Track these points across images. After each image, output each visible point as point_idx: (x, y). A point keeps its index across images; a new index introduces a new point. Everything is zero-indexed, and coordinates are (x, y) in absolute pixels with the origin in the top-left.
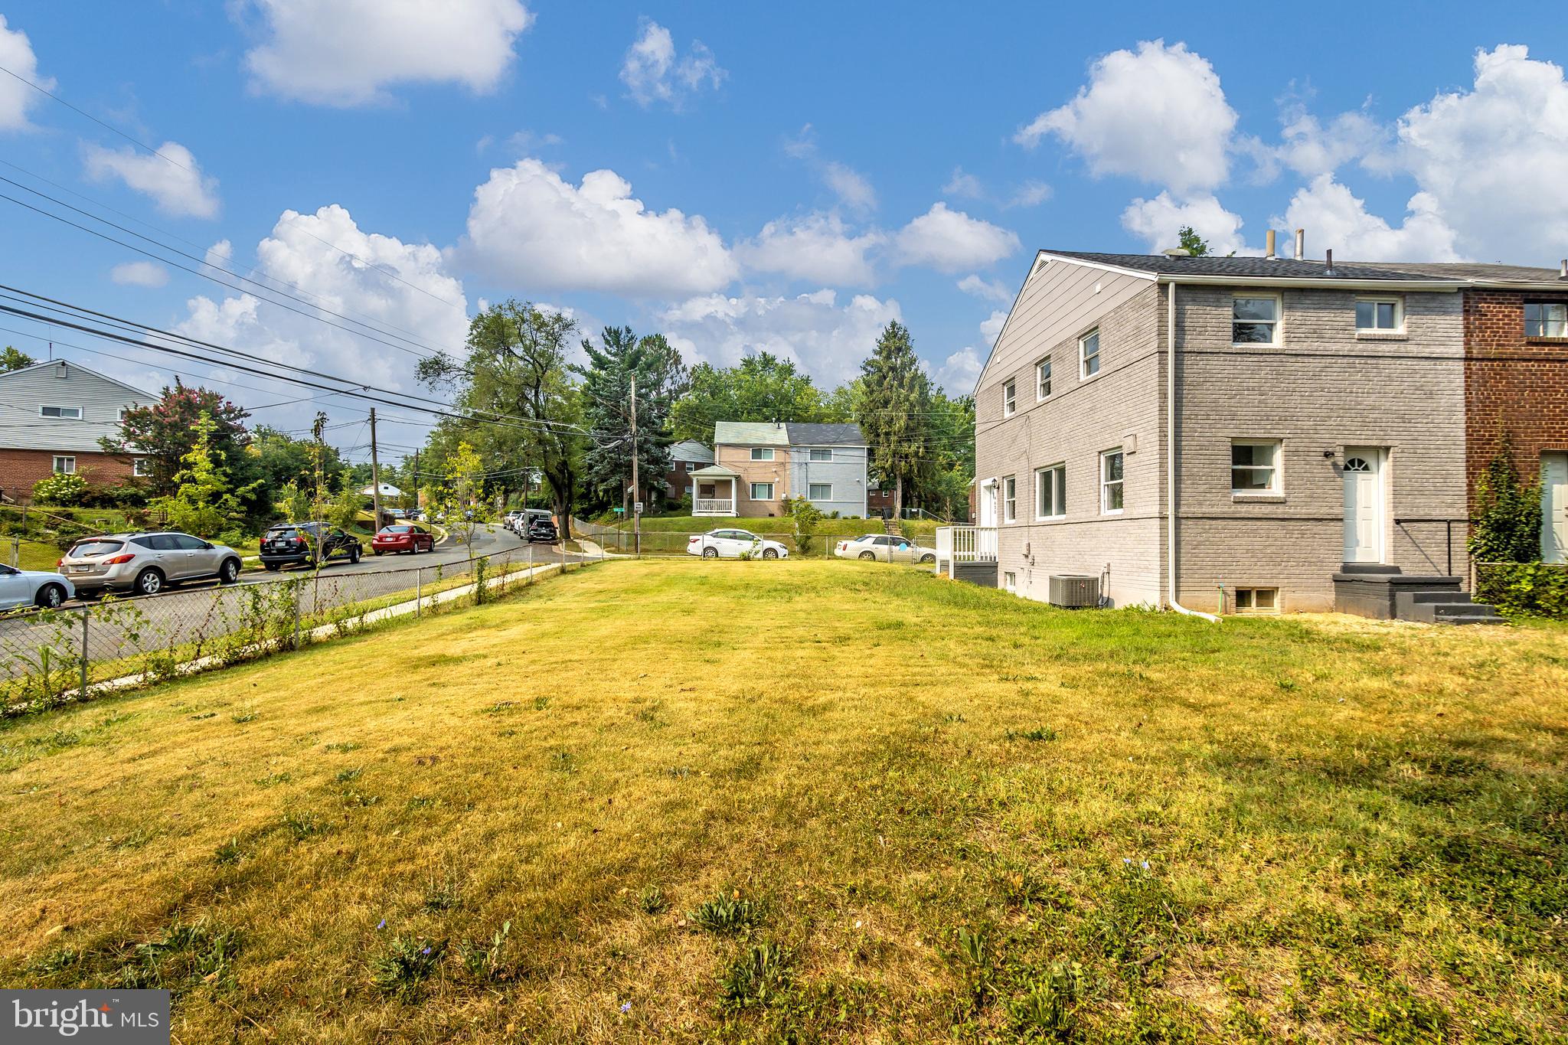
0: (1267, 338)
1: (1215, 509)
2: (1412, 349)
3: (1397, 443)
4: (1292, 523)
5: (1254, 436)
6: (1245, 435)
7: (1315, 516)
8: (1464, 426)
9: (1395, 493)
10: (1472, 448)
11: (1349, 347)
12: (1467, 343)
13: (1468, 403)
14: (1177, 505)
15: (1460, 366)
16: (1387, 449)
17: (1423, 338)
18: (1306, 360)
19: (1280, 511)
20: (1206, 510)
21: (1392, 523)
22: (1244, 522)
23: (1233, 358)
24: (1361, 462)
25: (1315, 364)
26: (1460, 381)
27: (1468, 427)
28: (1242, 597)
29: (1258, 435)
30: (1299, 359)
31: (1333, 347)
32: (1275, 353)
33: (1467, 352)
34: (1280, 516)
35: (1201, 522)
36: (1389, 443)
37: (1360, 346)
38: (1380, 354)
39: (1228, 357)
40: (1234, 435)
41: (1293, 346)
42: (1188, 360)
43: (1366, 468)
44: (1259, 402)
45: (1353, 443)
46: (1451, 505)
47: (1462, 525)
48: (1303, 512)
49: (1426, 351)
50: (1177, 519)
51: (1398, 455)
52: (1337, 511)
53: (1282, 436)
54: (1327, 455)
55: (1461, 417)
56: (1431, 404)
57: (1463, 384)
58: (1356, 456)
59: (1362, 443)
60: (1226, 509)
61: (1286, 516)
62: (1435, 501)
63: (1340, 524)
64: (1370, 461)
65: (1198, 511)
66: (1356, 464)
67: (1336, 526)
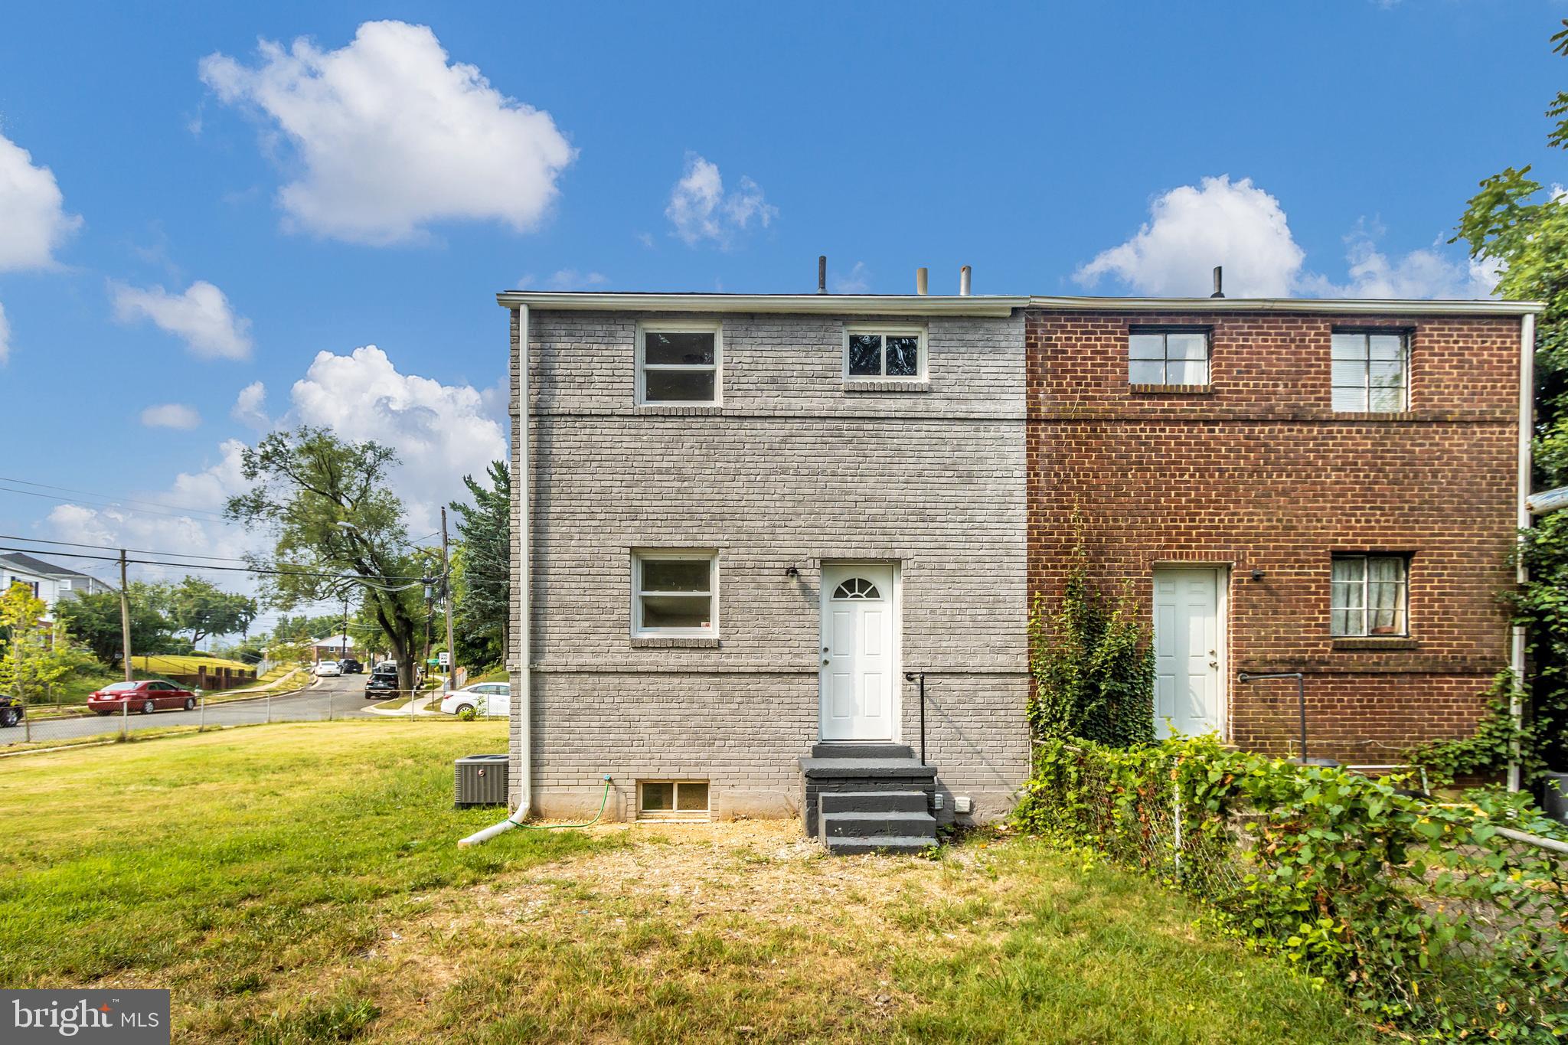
0: (709, 395)
1: (599, 660)
2: (939, 406)
3: (910, 553)
4: (734, 680)
5: (668, 544)
6: (655, 544)
7: (769, 669)
8: (1025, 526)
9: (906, 636)
10: (1037, 560)
11: (830, 403)
12: (1032, 397)
13: (1032, 489)
14: (536, 651)
15: (1020, 432)
16: (896, 563)
17: (957, 389)
18: (759, 426)
19: (711, 660)
20: (588, 660)
21: (900, 678)
22: (651, 679)
23: (634, 422)
24: (864, 584)
25: (773, 432)
26: (1017, 456)
27: (1030, 527)
28: (655, 795)
29: (676, 544)
30: (746, 424)
31: (799, 405)
32: (717, 414)
33: (1029, 410)
34: (709, 669)
35: (577, 679)
36: (897, 554)
37: (849, 402)
38: (882, 415)
39: (627, 421)
40: (635, 544)
41: (737, 404)
42: (559, 430)
43: (874, 593)
44: (679, 492)
45: (835, 553)
46: (1003, 650)
47: (1019, 680)
48: (748, 662)
49: (961, 409)
50: (534, 674)
51: (913, 573)
52: (810, 660)
53: (716, 544)
54: (793, 572)
55: (1020, 513)
56: (966, 492)
57: (1025, 461)
58: (856, 574)
59: (850, 554)
60: (619, 659)
61: (721, 669)
62: (973, 642)
63: (812, 680)
64: (878, 581)
65: (574, 661)
66: (856, 588)
67: (806, 685)
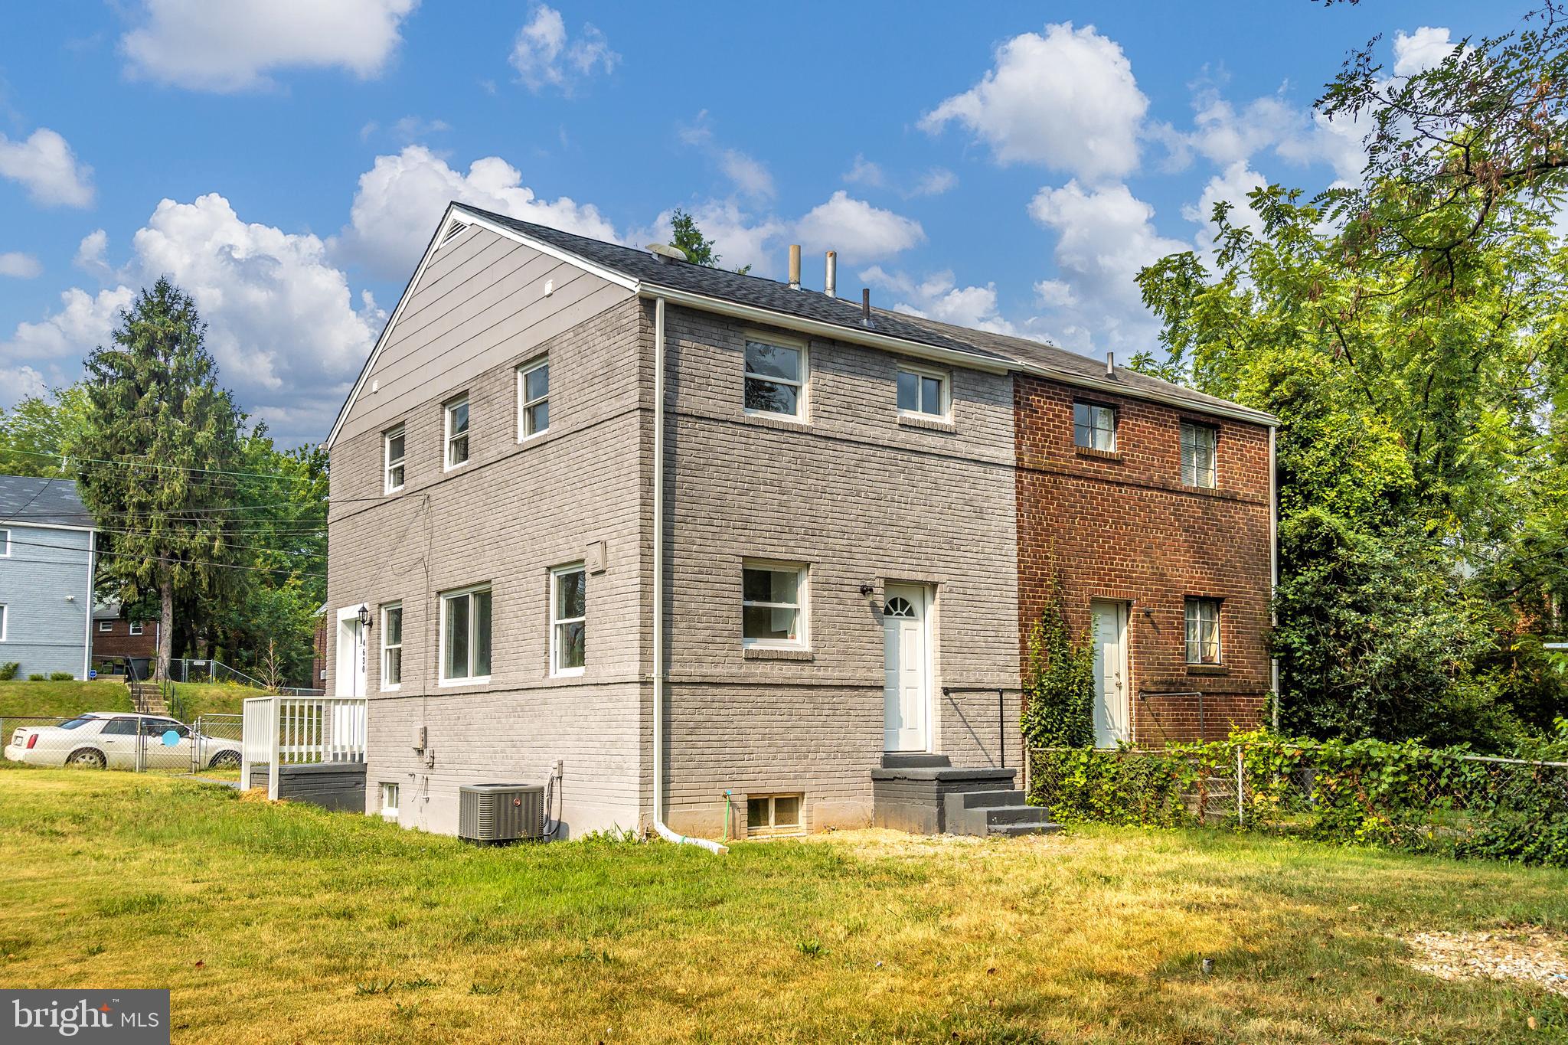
0: (790, 408)
1: (719, 670)
2: (960, 447)
3: (944, 578)
4: (822, 692)
5: (772, 555)
6: (761, 554)
7: (850, 683)
8: (1016, 559)
9: (943, 652)
10: (1024, 591)
11: (889, 434)
12: (1018, 447)
13: (1020, 529)
14: (666, 662)
15: (1010, 477)
16: (934, 586)
17: (972, 433)
18: (839, 447)
19: (806, 673)
20: (708, 670)
21: (939, 693)
22: (759, 691)
23: (744, 431)
24: (904, 603)
25: (849, 454)
26: (1011, 498)
27: (1020, 561)
28: (757, 809)
29: (778, 556)
30: (830, 444)
31: (872, 433)
32: (800, 432)
33: (1018, 459)
34: (806, 682)
35: (699, 690)
36: (936, 578)
37: (902, 435)
38: (925, 450)
39: (739, 430)
40: (746, 553)
41: (823, 424)
42: (684, 427)
43: (910, 613)
44: (780, 505)
45: (895, 574)
46: (1003, 669)
47: (1015, 696)
48: (834, 675)
49: (976, 452)
50: (666, 684)
51: (946, 596)
52: (876, 674)
53: (809, 558)
54: (865, 591)
55: (1012, 547)
56: (979, 526)
57: (1014, 503)
58: (899, 594)
59: (905, 575)
60: (735, 670)
61: (814, 682)
62: (986, 662)
63: (879, 694)
64: (915, 603)
65: (695, 671)
66: (899, 606)
67: (872, 698)
